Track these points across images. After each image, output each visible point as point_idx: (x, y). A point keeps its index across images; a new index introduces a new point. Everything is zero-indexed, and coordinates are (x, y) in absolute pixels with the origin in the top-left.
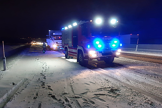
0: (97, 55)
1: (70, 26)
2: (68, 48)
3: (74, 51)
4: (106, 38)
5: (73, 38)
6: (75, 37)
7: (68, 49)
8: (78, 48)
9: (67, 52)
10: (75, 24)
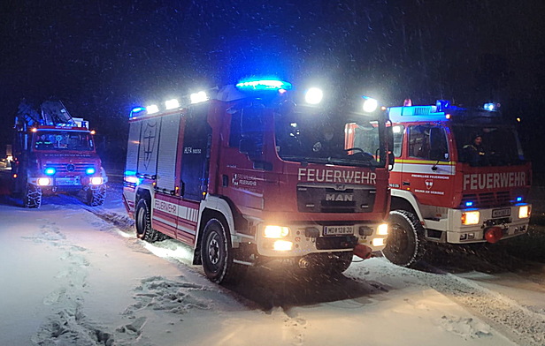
0: (297, 246)
1: (172, 104)
2: (152, 196)
3: (182, 211)
4: (338, 174)
5: (184, 155)
6: (195, 151)
7: (153, 200)
8: (203, 205)
9: (148, 214)
10: (200, 97)
